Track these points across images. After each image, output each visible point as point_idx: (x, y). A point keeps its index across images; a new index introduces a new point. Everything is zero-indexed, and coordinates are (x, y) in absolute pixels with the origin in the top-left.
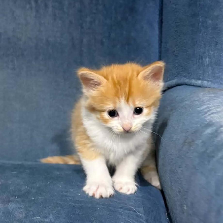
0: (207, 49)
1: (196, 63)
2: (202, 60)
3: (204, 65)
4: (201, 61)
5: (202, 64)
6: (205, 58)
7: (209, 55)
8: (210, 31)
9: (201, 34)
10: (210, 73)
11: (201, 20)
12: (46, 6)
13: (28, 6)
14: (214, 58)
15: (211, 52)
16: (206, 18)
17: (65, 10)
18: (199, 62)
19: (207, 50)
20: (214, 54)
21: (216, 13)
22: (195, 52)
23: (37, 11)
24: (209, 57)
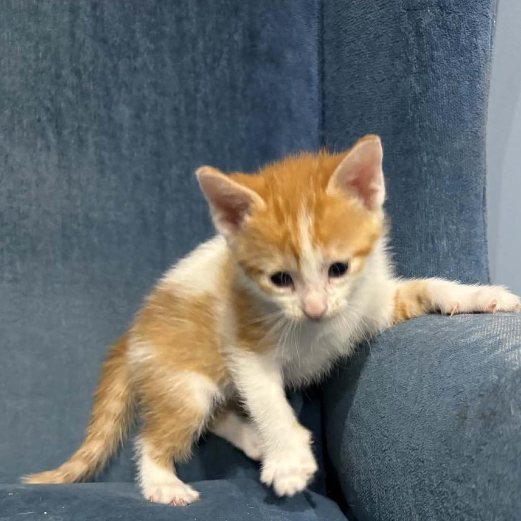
0: (443, 220)
1: (421, 250)
2: (433, 243)
3: (439, 255)
4: (430, 245)
5: (434, 250)
6: (441, 238)
7: (447, 233)
8: (448, 182)
9: (427, 191)
10: (451, 270)
11: (425, 159)
12: (81, 142)
13: (40, 143)
14: (458, 239)
15: (451, 226)
16: (437, 155)
17: (125, 151)
18: (426, 248)
19: (443, 222)
20: (457, 229)
21: (457, 145)
22: (417, 228)
23: (62, 154)
24: (448, 238)
